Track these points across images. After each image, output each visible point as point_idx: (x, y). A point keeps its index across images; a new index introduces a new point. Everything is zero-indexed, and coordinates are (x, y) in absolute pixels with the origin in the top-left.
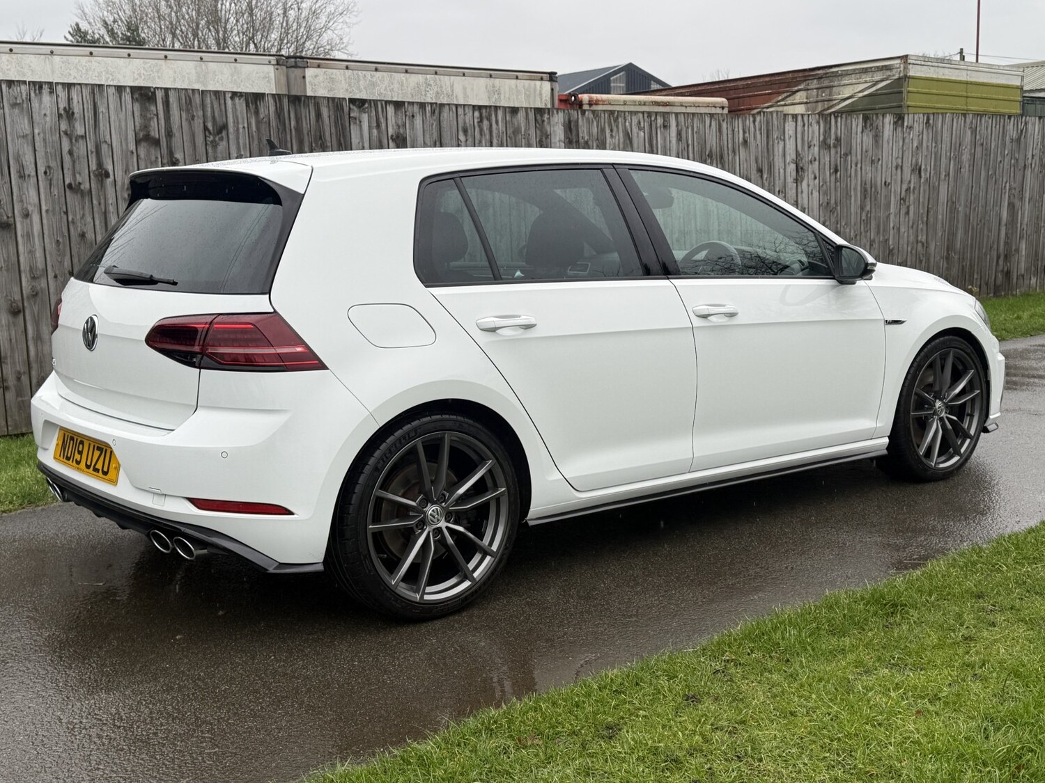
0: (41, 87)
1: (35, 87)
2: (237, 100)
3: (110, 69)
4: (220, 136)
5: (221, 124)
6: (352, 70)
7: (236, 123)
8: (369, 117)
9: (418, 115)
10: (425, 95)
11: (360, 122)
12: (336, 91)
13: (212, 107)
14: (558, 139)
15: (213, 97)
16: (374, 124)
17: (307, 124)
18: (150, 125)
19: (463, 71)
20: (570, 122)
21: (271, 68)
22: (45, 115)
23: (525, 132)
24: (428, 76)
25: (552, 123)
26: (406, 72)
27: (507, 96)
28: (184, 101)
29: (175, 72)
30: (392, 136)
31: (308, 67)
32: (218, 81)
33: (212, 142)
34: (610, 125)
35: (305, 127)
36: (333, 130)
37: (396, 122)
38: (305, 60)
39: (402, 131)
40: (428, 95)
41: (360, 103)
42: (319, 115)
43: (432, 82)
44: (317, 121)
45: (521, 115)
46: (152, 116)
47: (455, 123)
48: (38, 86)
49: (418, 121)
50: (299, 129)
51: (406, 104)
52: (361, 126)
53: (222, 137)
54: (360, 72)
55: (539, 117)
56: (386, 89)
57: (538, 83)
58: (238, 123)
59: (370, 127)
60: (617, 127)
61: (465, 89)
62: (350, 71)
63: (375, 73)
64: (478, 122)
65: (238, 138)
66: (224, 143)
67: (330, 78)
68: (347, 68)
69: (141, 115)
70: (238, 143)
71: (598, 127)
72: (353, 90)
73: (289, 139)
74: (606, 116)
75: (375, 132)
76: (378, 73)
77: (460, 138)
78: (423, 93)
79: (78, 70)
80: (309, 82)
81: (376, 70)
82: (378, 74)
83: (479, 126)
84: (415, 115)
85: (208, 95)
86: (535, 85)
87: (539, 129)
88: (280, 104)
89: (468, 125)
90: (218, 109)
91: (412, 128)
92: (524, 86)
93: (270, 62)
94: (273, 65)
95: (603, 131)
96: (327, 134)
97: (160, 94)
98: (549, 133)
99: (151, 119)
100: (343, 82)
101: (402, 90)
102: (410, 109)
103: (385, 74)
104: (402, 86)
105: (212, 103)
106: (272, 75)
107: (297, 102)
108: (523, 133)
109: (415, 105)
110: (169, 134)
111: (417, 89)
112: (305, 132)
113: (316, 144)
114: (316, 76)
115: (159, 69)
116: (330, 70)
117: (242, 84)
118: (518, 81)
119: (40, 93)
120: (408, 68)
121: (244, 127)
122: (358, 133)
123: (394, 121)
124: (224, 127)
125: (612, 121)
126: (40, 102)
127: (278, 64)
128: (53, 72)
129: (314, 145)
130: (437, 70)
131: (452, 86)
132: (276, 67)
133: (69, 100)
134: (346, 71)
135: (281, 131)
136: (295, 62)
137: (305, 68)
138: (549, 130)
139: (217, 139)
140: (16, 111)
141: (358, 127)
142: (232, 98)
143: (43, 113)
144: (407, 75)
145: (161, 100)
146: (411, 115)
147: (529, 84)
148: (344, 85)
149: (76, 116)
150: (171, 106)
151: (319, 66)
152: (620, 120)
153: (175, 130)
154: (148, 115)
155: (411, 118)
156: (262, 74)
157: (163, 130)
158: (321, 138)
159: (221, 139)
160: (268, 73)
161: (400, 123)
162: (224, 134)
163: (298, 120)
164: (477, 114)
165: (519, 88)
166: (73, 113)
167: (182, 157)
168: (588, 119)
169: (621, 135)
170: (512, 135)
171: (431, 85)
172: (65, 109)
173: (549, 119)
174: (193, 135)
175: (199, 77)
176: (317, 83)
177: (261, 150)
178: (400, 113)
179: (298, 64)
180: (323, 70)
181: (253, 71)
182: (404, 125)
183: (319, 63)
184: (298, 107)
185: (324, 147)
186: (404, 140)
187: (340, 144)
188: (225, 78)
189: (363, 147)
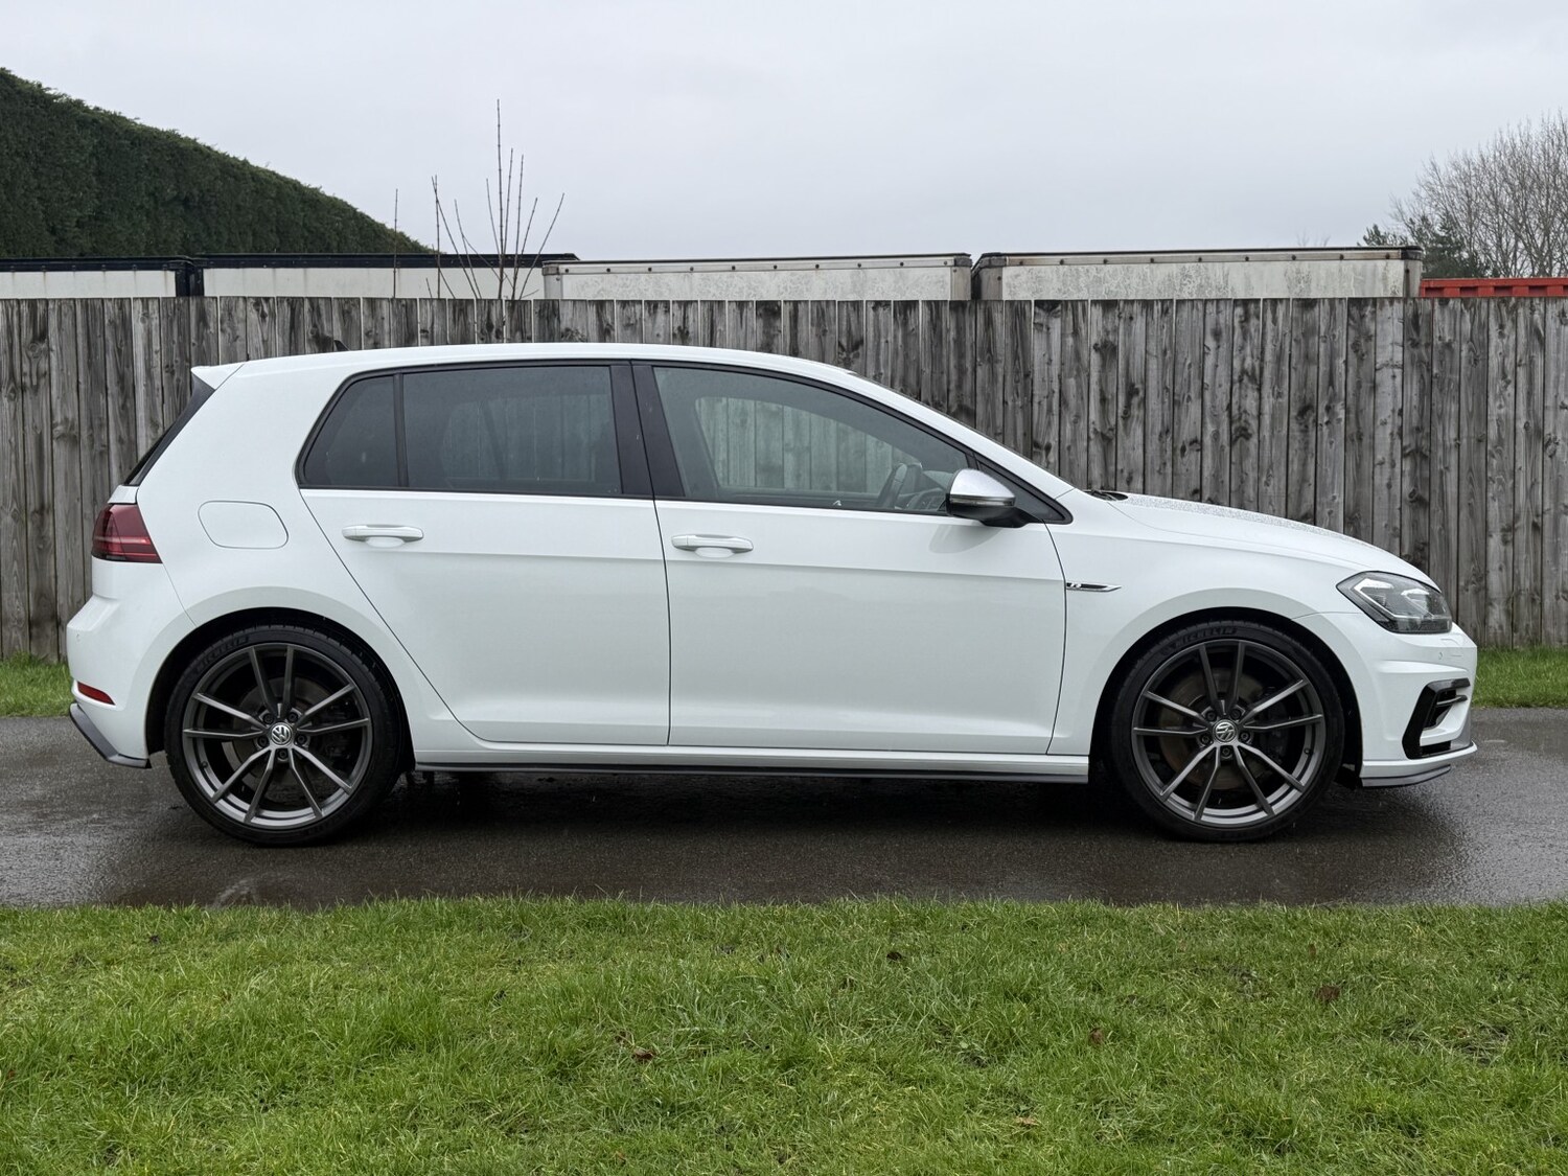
0: (656, 307)
1: (650, 306)
2: (881, 310)
3: (753, 283)
4: (855, 351)
5: (859, 339)
6: (1069, 265)
7: (878, 336)
8: (1064, 322)
9: (1139, 317)
10: (1181, 290)
11: (1048, 329)
12: (1045, 293)
13: (849, 321)
14: (1390, 340)
15: (851, 309)
16: (1070, 330)
17: (971, 334)
18: (773, 343)
19: (1246, 255)
20: (1416, 316)
21: (948, 271)
22: (658, 335)
23: (1327, 331)
24: (1187, 265)
25: (1379, 319)
26: (1152, 261)
27: (1322, 283)
28: (816, 314)
29: (828, 283)
30: (1096, 344)
31: (1005, 266)
33: (844, 359)
34: (1499, 318)
35: (969, 338)
36: (1008, 341)
37: (1103, 327)
38: (1002, 257)
39: (1111, 338)
40: (1185, 289)
41: (1049, 306)
42: (989, 322)
43: (1192, 273)
44: (987, 330)
45: (1321, 314)
46: (776, 332)
47: (1201, 324)
48: (653, 306)
49: (1139, 324)
50: (959, 342)
51: (1121, 304)
52: (1048, 334)
53: (858, 354)
54: (1080, 268)
55: (1354, 311)
56: (1118, 286)
57: (1381, 264)
58: (879, 337)
59: (1063, 335)
60: (1515, 322)
61: (1247, 278)
62: (1066, 266)
63: (1103, 266)
64: (1241, 322)
65: (878, 354)
66: (860, 360)
67: (1037, 277)
68: (1062, 263)
69: (764, 332)
70: (878, 361)
71: (1472, 323)
72: (1069, 290)
73: (944, 353)
74: (1492, 305)
75: (1070, 340)
77: (1207, 344)
78: (1178, 288)
79: (718, 287)
80: (1007, 284)
81: (1105, 262)
82: (1108, 267)
83: (1242, 327)
84: (1134, 316)
85: (845, 307)
86: (1375, 266)
87: (1354, 328)
88: (938, 313)
89: (1223, 326)
90: (856, 322)
91: (1129, 332)
92: (1354, 269)
93: (946, 263)
94: (951, 266)
95: (1484, 327)
96: (1000, 345)
97: (789, 308)
98: (1373, 332)
99: (774, 336)
101: (1144, 285)
102: (1128, 308)
103: (1119, 267)
104: (1144, 280)
105: (848, 315)
106: (948, 279)
107: (960, 309)
108: (1322, 334)
109: (1135, 304)
111: (1167, 283)
112: (968, 344)
113: (983, 360)
114: (1017, 276)
116: (1037, 267)
118: (1343, 262)
119: (655, 312)
120: (1153, 257)
121: (887, 342)
122: (1044, 343)
123: (1100, 325)
124: (861, 341)
125: (1504, 313)
126: (654, 323)
127: (956, 265)
128: (691, 289)
129: (978, 360)
130: (1200, 255)
131: (1226, 276)
132: (954, 268)
133: (685, 318)
134: (1061, 267)
135: (934, 344)
136: (990, 261)
137: (1002, 267)
138: (1372, 328)
139: (851, 356)
140: (629, 332)
141: (1044, 335)
142: (874, 308)
143: (656, 333)
144: (1153, 266)
145: (788, 315)
146: (1128, 315)
147: (1364, 267)
148: (1057, 284)
149: (691, 335)
150: (799, 320)
151: (1021, 264)
152: (1521, 310)
153: (801, 349)
154: (772, 332)
155: (1128, 320)
156: (934, 279)
158: (989, 351)
159: (857, 356)
160: (942, 277)
161: (1110, 327)
162: (860, 351)
163: (960, 330)
164: (1239, 311)
165: (1344, 272)
166: (688, 332)
168: (1453, 311)
169: (1522, 332)
170: (1301, 337)
171: (1190, 277)
172: (679, 328)
173: (1374, 313)
174: (823, 353)
175: (855, 286)
176: (1016, 285)
177: (906, 368)
178: (1110, 316)
179: (993, 263)
180: (1028, 268)
181: (923, 276)
182: (1116, 330)
183: (1022, 259)
184: (960, 314)
185: (992, 361)
186: (1114, 349)
187: (1016, 357)
188: (886, 286)
189: (1051, 360)
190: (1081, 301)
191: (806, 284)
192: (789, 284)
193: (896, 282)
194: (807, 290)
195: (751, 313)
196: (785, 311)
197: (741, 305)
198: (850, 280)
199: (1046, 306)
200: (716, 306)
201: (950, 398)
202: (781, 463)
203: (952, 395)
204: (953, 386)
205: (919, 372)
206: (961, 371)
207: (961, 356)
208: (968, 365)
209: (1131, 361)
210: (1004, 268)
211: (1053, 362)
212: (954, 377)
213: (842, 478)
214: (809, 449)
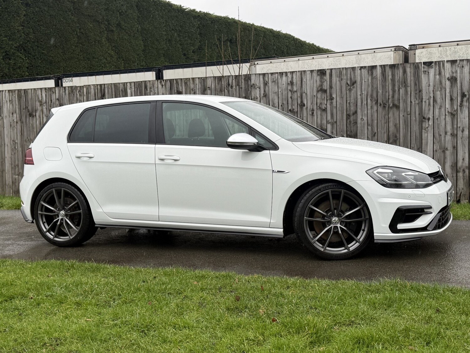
0: (282, 74)
1: (280, 74)
2: (363, 70)
3: (320, 63)
4: (353, 86)
5: (354, 81)
6: (443, 47)
7: (361, 80)
8: (435, 70)
9: (466, 66)
11: (428, 73)
12: (433, 58)
13: (350, 74)
15: (351, 70)
16: (438, 73)
17: (398, 77)
18: (323, 85)
21: (392, 53)
22: (283, 84)
28: (338, 73)
30: (448, 78)
31: (417, 49)
33: (349, 89)
35: (397, 78)
36: (412, 78)
38: (416, 46)
39: (454, 75)
41: (430, 64)
42: (405, 72)
44: (404, 75)
46: (324, 81)
48: (281, 74)
50: (393, 80)
51: (458, 61)
52: (429, 75)
53: (354, 86)
54: (447, 48)
56: (463, 53)
58: (362, 80)
59: (434, 75)
62: (441, 48)
63: (457, 46)
65: (361, 86)
66: (355, 89)
67: (430, 52)
68: (440, 46)
69: (320, 81)
70: (361, 89)
73: (387, 84)
75: (438, 77)
80: (418, 56)
81: (458, 45)
82: (459, 47)
84: (464, 66)
85: (349, 69)
88: (385, 69)
90: (353, 75)
91: (462, 72)
93: (391, 50)
96: (409, 80)
97: (329, 72)
99: (324, 82)
100: (437, 53)
102: (461, 63)
105: (350, 72)
106: (392, 56)
107: (393, 67)
109: (465, 61)
110: (331, 87)
112: (396, 81)
113: (402, 85)
114: (421, 53)
116: (430, 49)
119: (282, 76)
121: (365, 81)
122: (427, 78)
123: (450, 70)
124: (355, 82)
126: (282, 80)
127: (395, 50)
128: (299, 67)
129: (400, 86)
132: (394, 52)
133: (292, 78)
134: (439, 48)
135: (383, 81)
137: (416, 49)
139: (352, 88)
140: (273, 84)
141: (427, 76)
142: (360, 69)
143: (282, 84)
145: (329, 74)
146: (461, 66)
148: (438, 55)
149: (294, 83)
150: (333, 76)
151: (423, 48)
153: (333, 86)
154: (323, 81)
156: (387, 56)
157: (328, 86)
158: (405, 83)
159: (354, 87)
160: (390, 55)
161: (454, 71)
162: (355, 85)
163: (393, 75)
166: (293, 83)
167: (336, 96)
172: (290, 81)
174: (341, 87)
176: (421, 56)
177: (372, 91)
178: (454, 66)
179: (412, 48)
180: (426, 49)
181: (383, 55)
182: (456, 72)
183: (423, 46)
185: (406, 87)
186: (456, 79)
187: (415, 84)
188: (368, 61)
190: (442, 61)
191: (339, 62)
192: (333, 62)
193: (372, 59)
194: (339, 64)
195: (315, 74)
196: (328, 73)
197: (312, 71)
198: (355, 59)
199: (427, 64)
200: (303, 73)
203: (390, 100)
204: (390, 97)
205: (377, 92)
206: (394, 91)
207: (394, 85)
208: (397, 89)
209: (463, 84)
210: (416, 50)
211: (430, 86)
212: (391, 93)
213: (348, 133)
214: (336, 122)
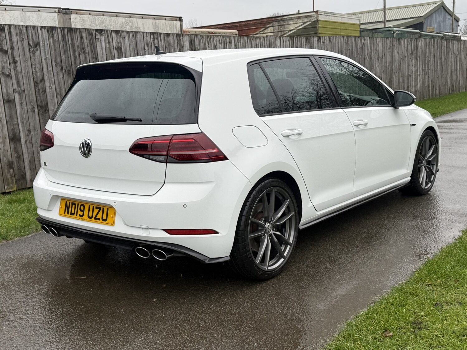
2: (43, 30)
4: (36, 48)
5: (37, 43)
6: (92, 15)
7: (44, 41)
8: (105, 38)
9: (126, 37)
10: (126, 28)
11: (101, 40)
12: (86, 26)
13: (32, 34)
14: (187, 48)
15: (32, 29)
16: (107, 41)
17: (76, 42)
18: (2, 44)
19: (142, 16)
20: (191, 40)
21: (56, 14)
23: (173, 45)
24: (127, 18)
25: (184, 41)
26: (117, 16)
27: (162, 28)
28: (18, 31)
29: (10, 17)
30: (115, 47)
31: (72, 14)
32: (31, 21)
33: (33, 51)
34: (208, 41)
36: (89, 45)
37: (117, 41)
38: (70, 10)
39: (120, 45)
40: (127, 27)
41: (100, 31)
42: (82, 37)
43: (128, 21)
44: (81, 40)
45: (171, 37)
46: (3, 39)
47: (143, 41)
49: (127, 40)
50: (73, 45)
51: (121, 32)
52: (101, 43)
54: (96, 17)
55: (178, 37)
57: (175, 22)
59: (105, 43)
60: (211, 42)
61: (143, 24)
62: (91, 16)
64: (153, 41)
65: (45, 49)
66: (38, 52)
67: (82, 19)
68: (90, 14)
70: (45, 52)
71: (203, 43)
72: (93, 25)
73: (68, 49)
74: (206, 37)
75: (108, 45)
76: (104, 17)
77: (145, 48)
78: (125, 27)
80: (73, 21)
81: (103, 15)
83: (153, 42)
85: (30, 28)
86: (173, 23)
87: (179, 44)
88: (64, 32)
89: (149, 42)
90: (35, 35)
91: (124, 43)
92: (169, 23)
93: (55, 11)
94: (57, 13)
95: (205, 44)
96: (86, 46)
97: (7, 28)
98: (183, 45)
99: (3, 40)
100: (88, 21)
101: (115, 25)
102: (123, 34)
103: (107, 17)
104: (115, 23)
105: (32, 32)
106: (56, 18)
107: (71, 31)
108: (172, 46)
109: (125, 32)
110: (12, 48)
111: (122, 25)
112: (76, 46)
113: (81, 51)
114: (76, 18)
115: (3, 15)
116: (82, 15)
117: (43, 22)
118: (166, 21)
120: (117, 14)
121: (47, 44)
122: (100, 46)
123: (116, 40)
124: (38, 44)
125: (209, 40)
127: (59, 12)
129: (80, 52)
130: (131, 15)
131: (138, 23)
134: (89, 16)
135: (64, 45)
136: (66, 11)
137: (70, 14)
138: (183, 44)
139: (35, 50)
141: (100, 43)
142: (41, 29)
144: (117, 18)
145: (7, 31)
147: (171, 23)
148: (89, 23)
150: (12, 34)
151: (77, 14)
152: (212, 39)
153: (14, 46)
154: (2, 39)
155: (123, 38)
156: (51, 17)
157: (9, 46)
158: (83, 49)
159: (37, 50)
160: (55, 17)
161: (119, 41)
162: (38, 47)
163: (72, 40)
164: (152, 36)
165: (167, 24)
167: (19, 59)
168: (199, 39)
169: (212, 46)
170: (168, 47)
171: (128, 23)
173: (183, 39)
174: (23, 48)
175: (22, 19)
176: (76, 22)
177: (56, 55)
178: (118, 36)
179: (67, 12)
180: (79, 15)
181: (48, 16)
182: (121, 42)
183: (78, 12)
184: (72, 33)
185: (85, 53)
186: (121, 49)
187: (92, 52)
189: (103, 53)
194: (3, 19)
198: (19, 16)
201: (73, 68)
202: (14, 98)
203: (73, 67)
204: (73, 63)
205: (61, 57)
206: (75, 57)
207: (74, 51)
208: (77, 54)
209: (126, 54)
210: (71, 15)
211: (104, 54)
212: (73, 59)
213: (39, 103)
214: (24, 91)
